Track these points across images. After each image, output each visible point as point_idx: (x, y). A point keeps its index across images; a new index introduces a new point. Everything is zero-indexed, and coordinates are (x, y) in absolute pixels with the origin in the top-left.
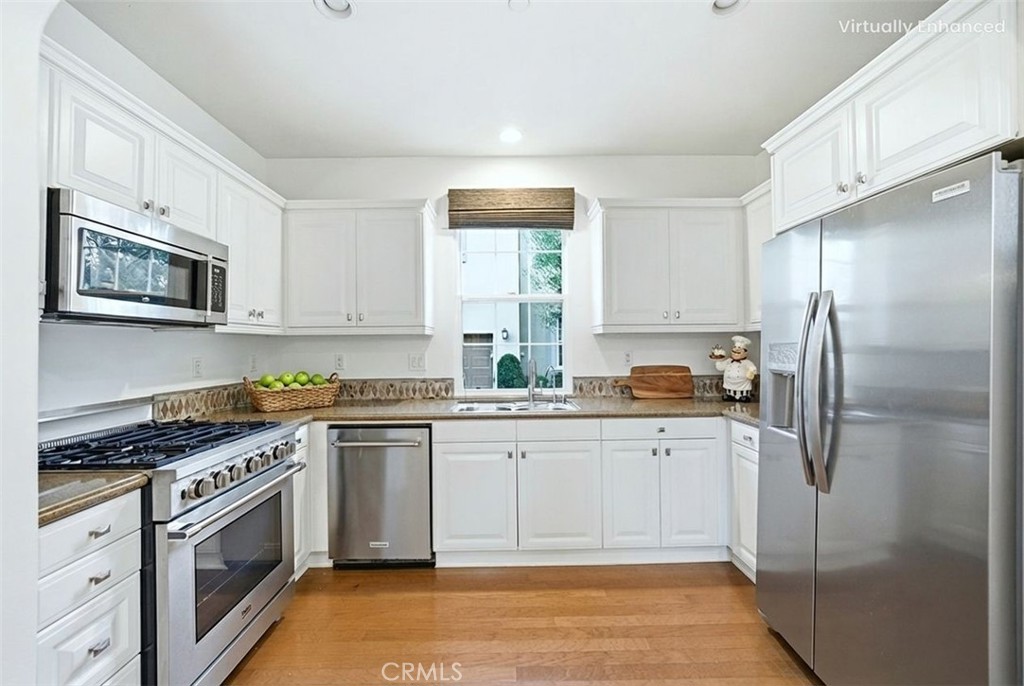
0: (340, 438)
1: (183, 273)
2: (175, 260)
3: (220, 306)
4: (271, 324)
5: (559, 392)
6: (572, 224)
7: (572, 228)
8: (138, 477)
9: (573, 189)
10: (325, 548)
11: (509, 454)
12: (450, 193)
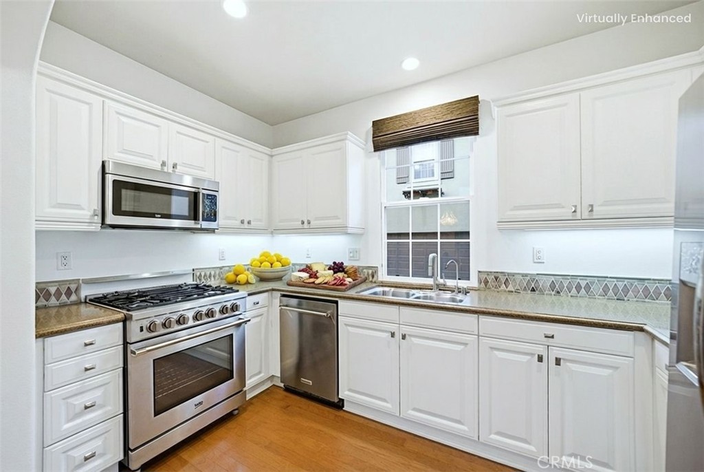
3: (212, 218)
5: (463, 284)
6: (478, 129)
7: (477, 134)
9: (477, 97)
10: (278, 375)
11: (393, 335)
12: (376, 124)
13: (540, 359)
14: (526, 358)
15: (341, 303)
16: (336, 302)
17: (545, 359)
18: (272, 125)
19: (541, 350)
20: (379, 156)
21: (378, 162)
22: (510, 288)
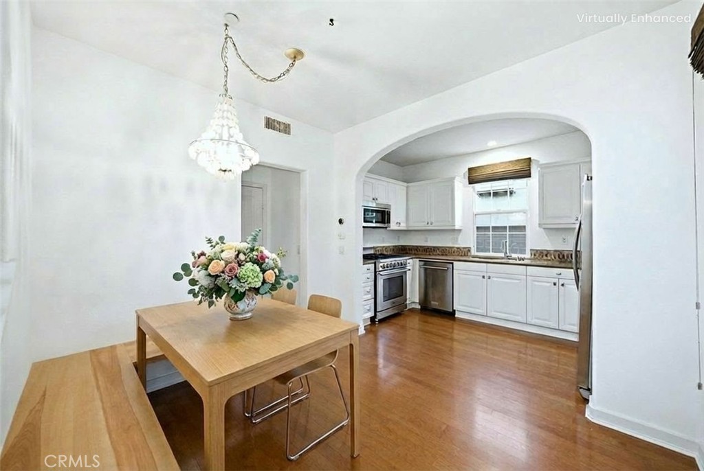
0: (425, 265)
1: (379, 215)
2: (377, 211)
3: (389, 222)
4: (403, 226)
6: (530, 175)
7: (530, 177)
8: (373, 261)
9: (530, 158)
10: (417, 300)
11: (483, 277)
12: (470, 169)
13: (555, 284)
14: (548, 284)
15: (455, 263)
16: (452, 263)
17: (557, 284)
18: (402, 166)
19: (556, 281)
20: (473, 187)
21: (472, 190)
22: (549, 258)
